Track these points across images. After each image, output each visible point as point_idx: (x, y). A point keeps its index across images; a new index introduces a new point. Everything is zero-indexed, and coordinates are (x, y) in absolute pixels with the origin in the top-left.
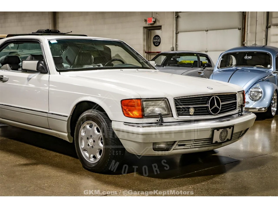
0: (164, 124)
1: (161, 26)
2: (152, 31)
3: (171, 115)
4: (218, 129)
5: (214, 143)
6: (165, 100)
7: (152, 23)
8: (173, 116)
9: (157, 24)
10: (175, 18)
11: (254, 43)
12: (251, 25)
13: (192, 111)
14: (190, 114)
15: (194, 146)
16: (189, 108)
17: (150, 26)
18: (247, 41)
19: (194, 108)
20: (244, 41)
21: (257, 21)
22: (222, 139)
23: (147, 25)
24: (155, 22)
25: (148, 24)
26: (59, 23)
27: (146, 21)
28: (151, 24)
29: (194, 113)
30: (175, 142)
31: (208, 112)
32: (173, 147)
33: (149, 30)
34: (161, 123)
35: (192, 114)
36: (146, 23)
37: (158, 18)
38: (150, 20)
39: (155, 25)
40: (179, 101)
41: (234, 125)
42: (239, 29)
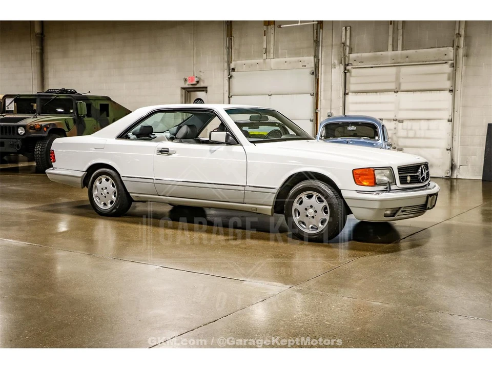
0: (391, 191)
1: (207, 87)
2: (192, 93)
3: (394, 183)
4: (430, 195)
6: (390, 169)
7: (195, 83)
8: (396, 184)
9: (201, 85)
10: (227, 79)
11: (329, 111)
12: (324, 91)
17: (191, 86)
18: (320, 109)
19: (410, 176)
20: (317, 109)
21: (331, 86)
23: (186, 86)
24: (198, 82)
25: (188, 84)
26: (48, 78)
27: (186, 80)
28: (192, 84)
29: (411, 181)
30: (400, 208)
31: (418, 180)
32: (398, 214)
33: (188, 91)
34: (388, 190)
35: (409, 182)
36: (185, 84)
37: (202, 78)
38: (192, 79)
39: (198, 86)
40: (401, 169)
42: (311, 95)
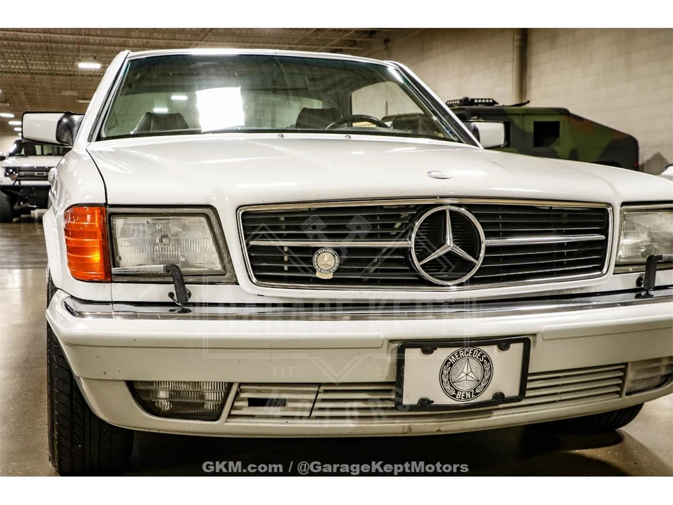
0: (197, 310)
3: (229, 277)
4: (428, 346)
5: (412, 408)
8: (237, 282)
13: (326, 263)
14: (318, 275)
15: (332, 409)
16: (315, 250)
19: (338, 251)
22: (457, 391)
31: (403, 272)
34: (181, 305)
35: (330, 276)
41: (534, 335)
